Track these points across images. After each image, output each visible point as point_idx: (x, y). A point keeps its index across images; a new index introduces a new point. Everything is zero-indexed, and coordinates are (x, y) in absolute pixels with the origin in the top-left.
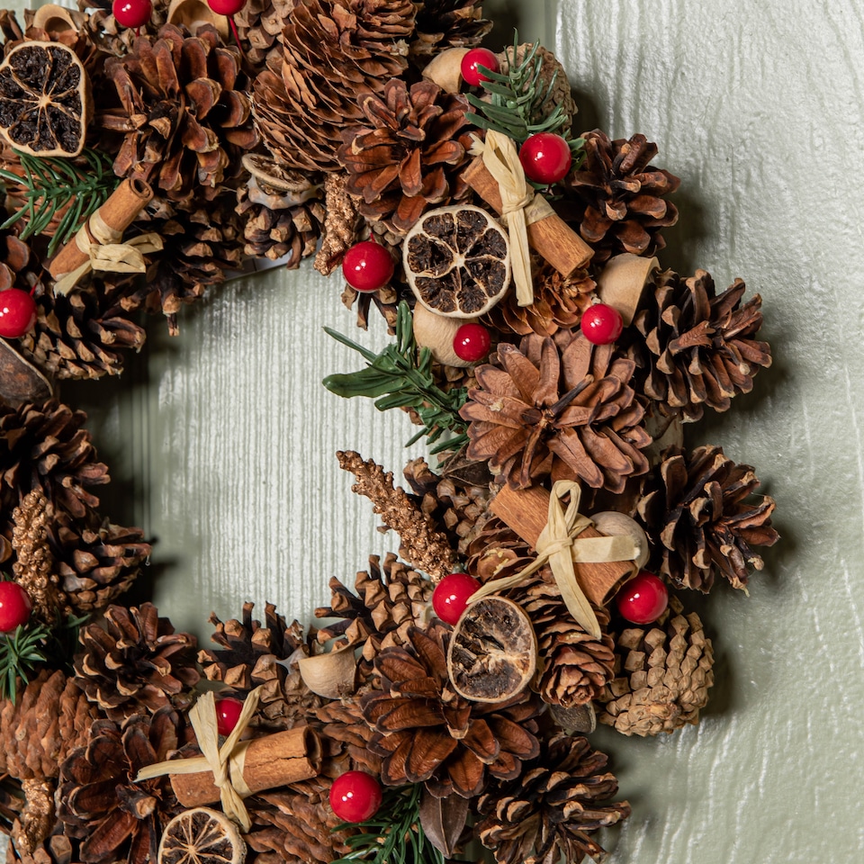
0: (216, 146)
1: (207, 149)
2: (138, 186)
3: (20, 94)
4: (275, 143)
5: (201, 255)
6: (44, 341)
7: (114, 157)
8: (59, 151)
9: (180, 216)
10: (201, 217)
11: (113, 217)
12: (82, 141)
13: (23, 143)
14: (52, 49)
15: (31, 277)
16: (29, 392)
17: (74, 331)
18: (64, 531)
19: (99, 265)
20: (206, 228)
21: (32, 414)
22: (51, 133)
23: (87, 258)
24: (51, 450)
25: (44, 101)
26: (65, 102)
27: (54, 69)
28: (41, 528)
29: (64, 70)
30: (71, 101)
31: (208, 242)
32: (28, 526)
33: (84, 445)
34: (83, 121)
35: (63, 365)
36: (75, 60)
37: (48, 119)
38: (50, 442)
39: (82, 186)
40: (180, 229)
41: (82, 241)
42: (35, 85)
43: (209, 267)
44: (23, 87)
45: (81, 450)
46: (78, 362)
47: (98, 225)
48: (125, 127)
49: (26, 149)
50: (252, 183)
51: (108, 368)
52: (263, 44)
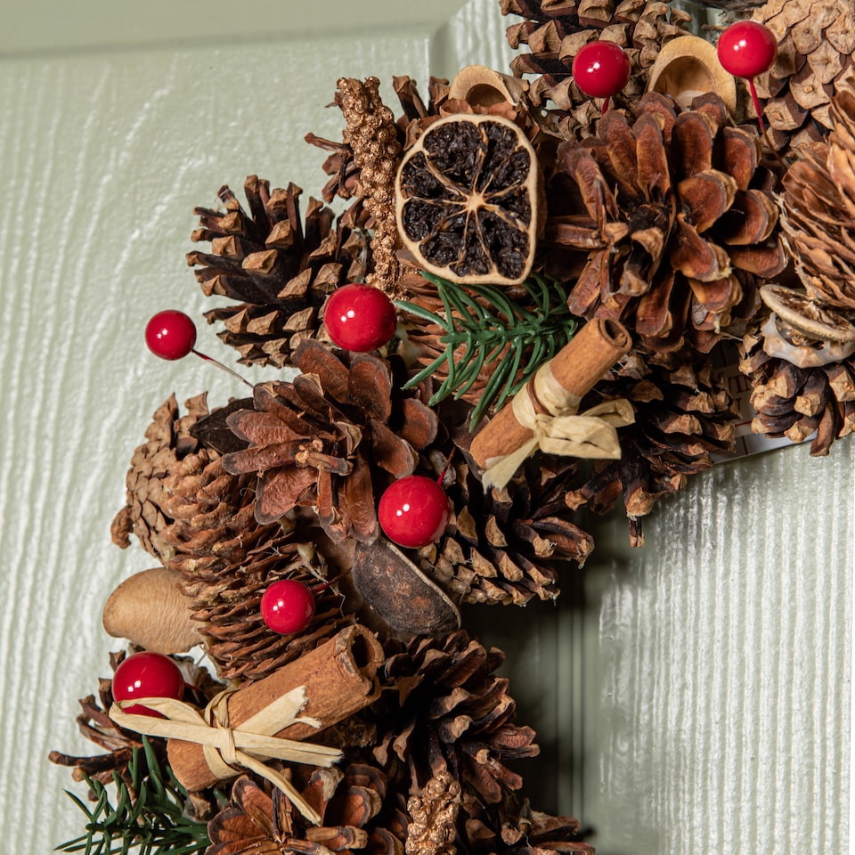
0: (727, 272)
1: (714, 276)
2: (610, 330)
3: (438, 191)
4: (813, 269)
5: (687, 432)
6: (452, 550)
7: (569, 286)
8: (495, 277)
9: (656, 375)
10: (686, 377)
11: (571, 377)
12: (529, 261)
13: (441, 264)
14: (488, 125)
15: (437, 457)
16: (429, 623)
17: (496, 537)
18: (474, 825)
19: (551, 446)
20: (692, 392)
21: (432, 655)
22: (484, 249)
23: (529, 434)
24: (460, 710)
25: (474, 202)
26: (505, 204)
27: (489, 156)
28: (446, 826)
29: (505, 156)
30: (516, 201)
31: (696, 414)
32: (430, 823)
33: (505, 703)
34: (532, 232)
35: (476, 585)
36: (523, 142)
37: (479, 229)
38: (458, 697)
39: (520, 328)
40: (656, 394)
41: (522, 409)
42: (460, 180)
43: (695, 450)
44: (444, 181)
45: (502, 708)
46: (499, 580)
47: (549, 385)
48: (590, 242)
49: (446, 273)
50: (769, 328)
51: (541, 591)
52: (789, 122)
